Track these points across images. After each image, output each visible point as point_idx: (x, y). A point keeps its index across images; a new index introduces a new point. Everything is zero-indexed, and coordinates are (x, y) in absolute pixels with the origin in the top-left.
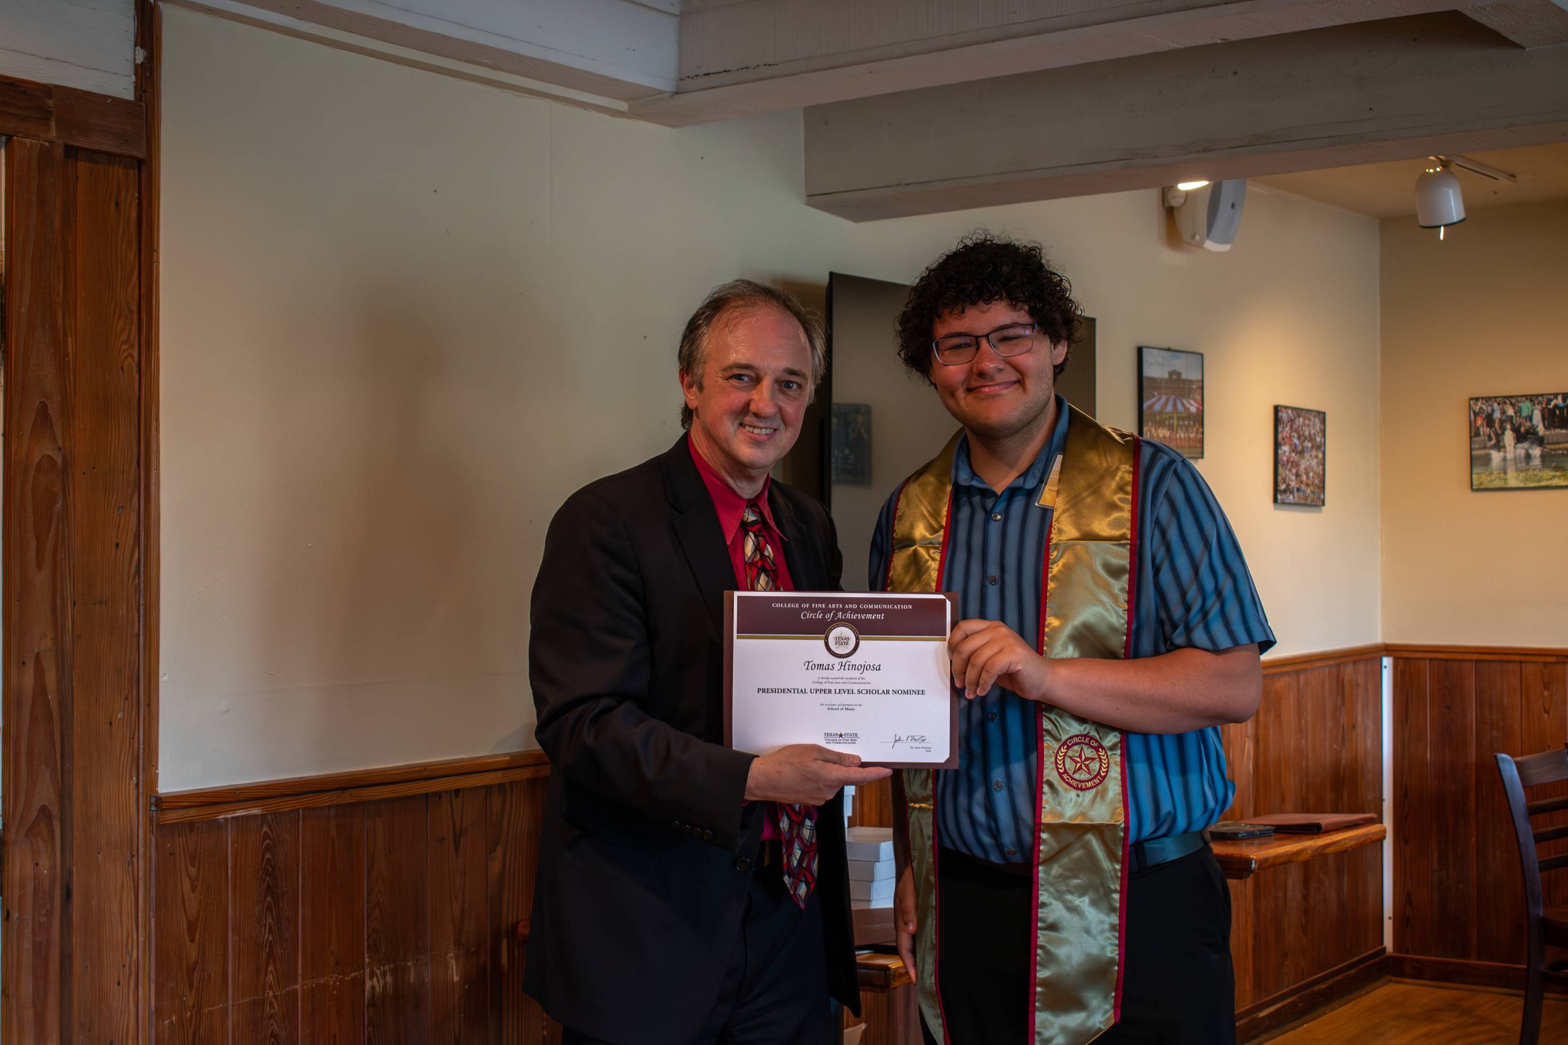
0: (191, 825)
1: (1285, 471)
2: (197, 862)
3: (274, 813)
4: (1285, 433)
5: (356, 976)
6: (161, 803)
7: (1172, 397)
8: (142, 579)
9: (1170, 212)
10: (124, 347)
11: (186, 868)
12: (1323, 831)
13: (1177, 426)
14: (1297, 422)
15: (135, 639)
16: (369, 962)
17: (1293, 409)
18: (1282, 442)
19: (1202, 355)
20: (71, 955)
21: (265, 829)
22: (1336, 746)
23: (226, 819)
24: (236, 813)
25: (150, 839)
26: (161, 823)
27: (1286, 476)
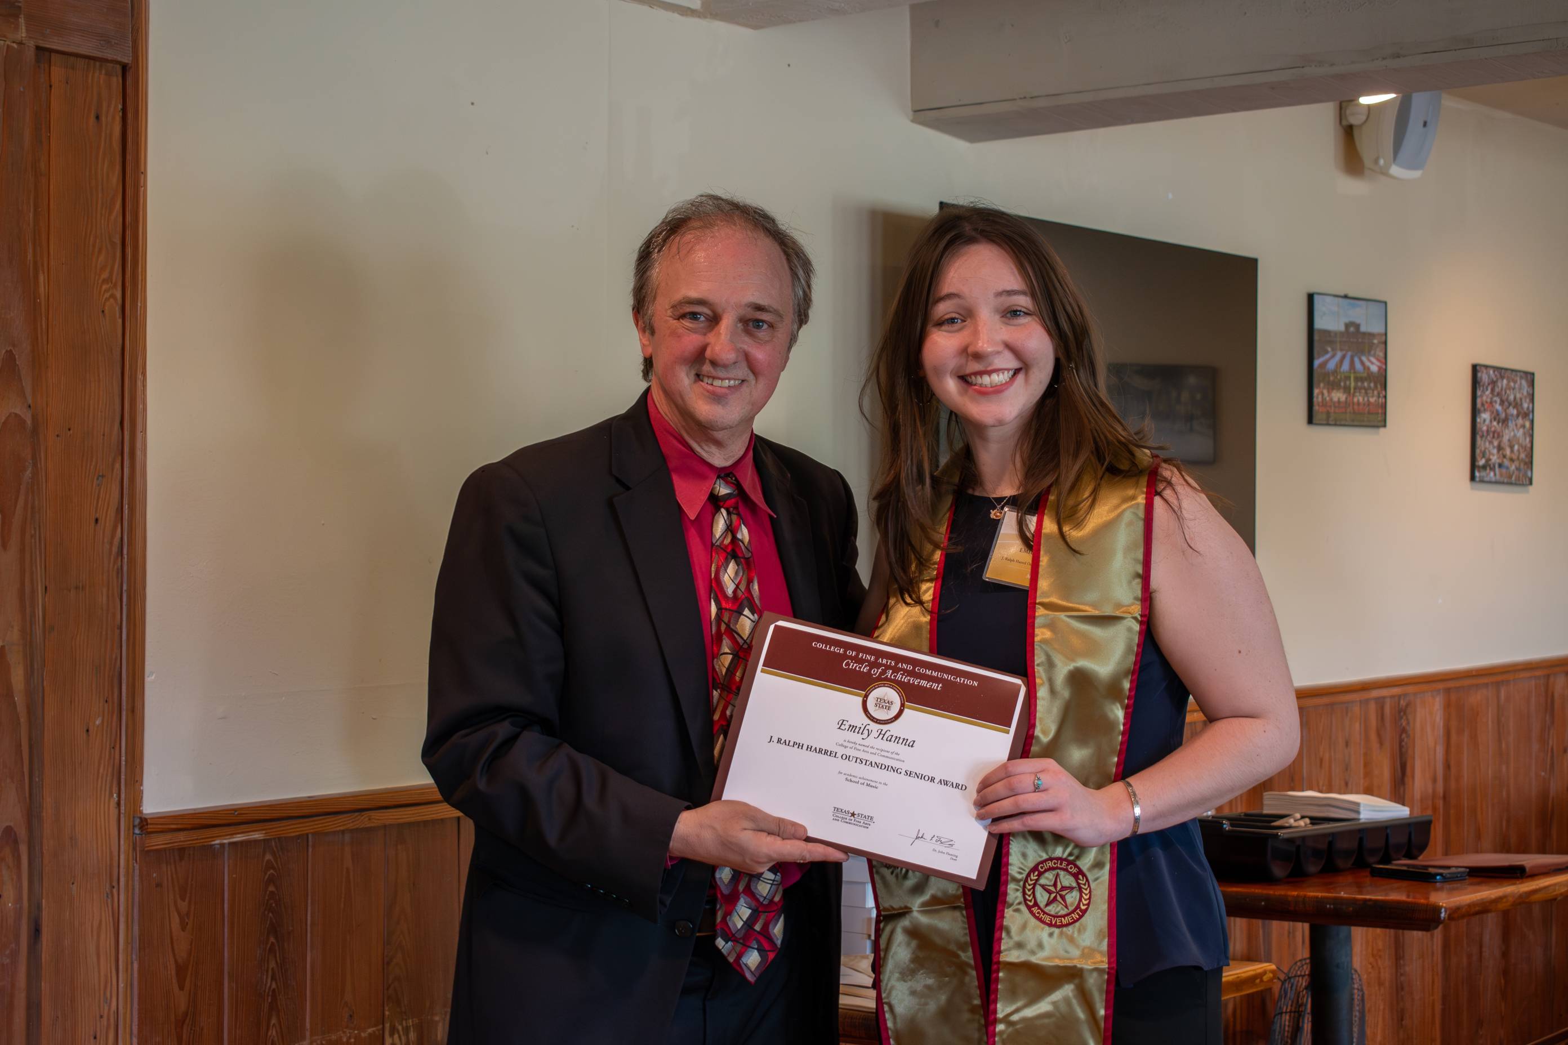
0: (182, 850)
1: (1485, 442)
2: (188, 895)
3: (278, 838)
4: (1484, 398)
5: (374, 1032)
6: (147, 825)
7: (1349, 354)
8: (126, 560)
9: (1349, 132)
10: (104, 287)
11: (175, 902)
12: (1527, 875)
13: (1355, 388)
14: (1500, 384)
15: (117, 632)
16: (389, 1016)
17: (1496, 368)
18: (1482, 409)
19: (1386, 303)
20: (39, 1005)
21: (268, 857)
22: (1543, 774)
23: (222, 845)
24: (234, 838)
25: (134, 867)
26: (146, 849)
27: (1485, 448)
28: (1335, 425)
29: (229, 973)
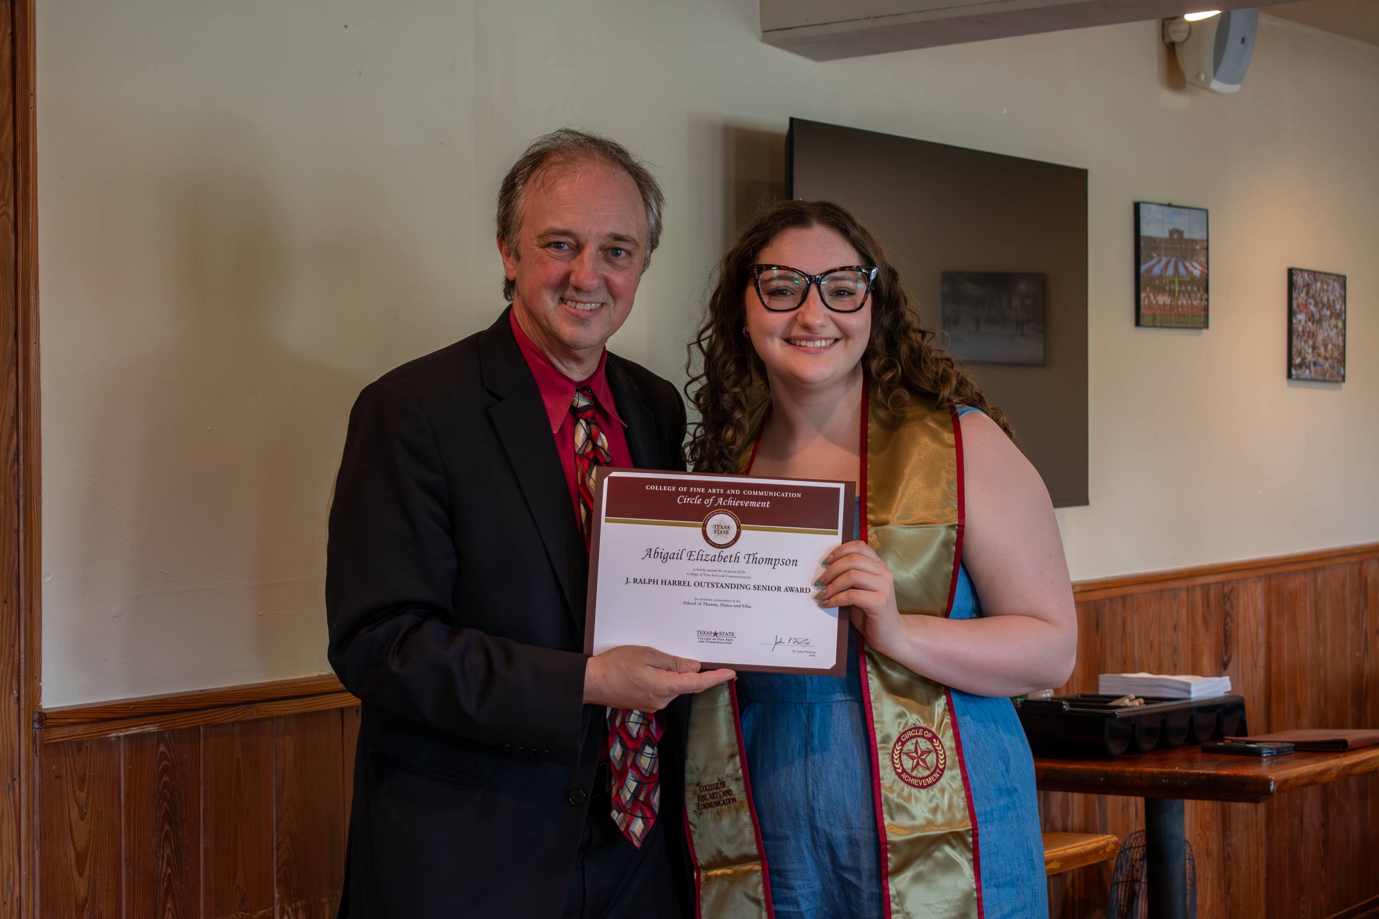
0: (79, 745)
1: (1300, 343)
2: (86, 786)
3: (172, 731)
4: (1300, 300)
5: (265, 913)
6: (46, 720)
7: (1173, 259)
8: (22, 466)
9: (1171, 49)
11: (74, 792)
12: (1348, 749)
13: (1179, 292)
14: (1314, 288)
15: (15, 535)
16: (278, 898)
17: (1309, 272)
18: (1297, 310)
19: (1207, 211)
21: (162, 748)
22: (1358, 654)
23: (119, 738)
24: (129, 730)
25: (34, 760)
26: (46, 742)
27: (1301, 348)
28: (1161, 327)
29: (126, 861)
